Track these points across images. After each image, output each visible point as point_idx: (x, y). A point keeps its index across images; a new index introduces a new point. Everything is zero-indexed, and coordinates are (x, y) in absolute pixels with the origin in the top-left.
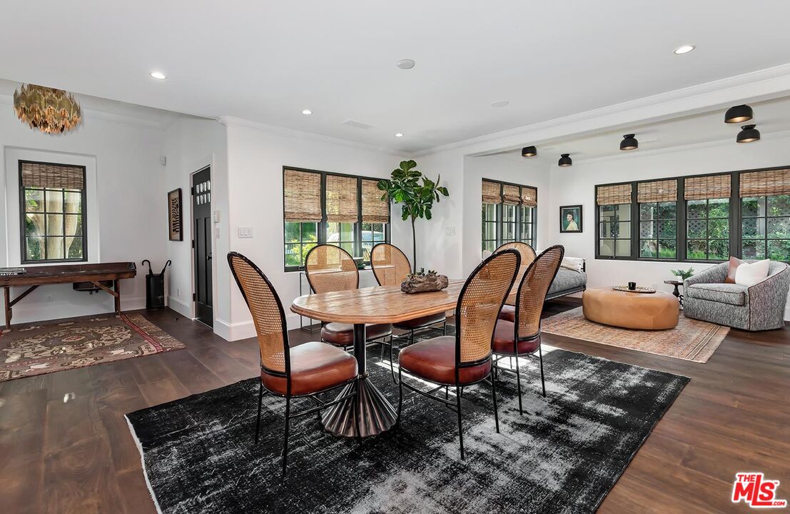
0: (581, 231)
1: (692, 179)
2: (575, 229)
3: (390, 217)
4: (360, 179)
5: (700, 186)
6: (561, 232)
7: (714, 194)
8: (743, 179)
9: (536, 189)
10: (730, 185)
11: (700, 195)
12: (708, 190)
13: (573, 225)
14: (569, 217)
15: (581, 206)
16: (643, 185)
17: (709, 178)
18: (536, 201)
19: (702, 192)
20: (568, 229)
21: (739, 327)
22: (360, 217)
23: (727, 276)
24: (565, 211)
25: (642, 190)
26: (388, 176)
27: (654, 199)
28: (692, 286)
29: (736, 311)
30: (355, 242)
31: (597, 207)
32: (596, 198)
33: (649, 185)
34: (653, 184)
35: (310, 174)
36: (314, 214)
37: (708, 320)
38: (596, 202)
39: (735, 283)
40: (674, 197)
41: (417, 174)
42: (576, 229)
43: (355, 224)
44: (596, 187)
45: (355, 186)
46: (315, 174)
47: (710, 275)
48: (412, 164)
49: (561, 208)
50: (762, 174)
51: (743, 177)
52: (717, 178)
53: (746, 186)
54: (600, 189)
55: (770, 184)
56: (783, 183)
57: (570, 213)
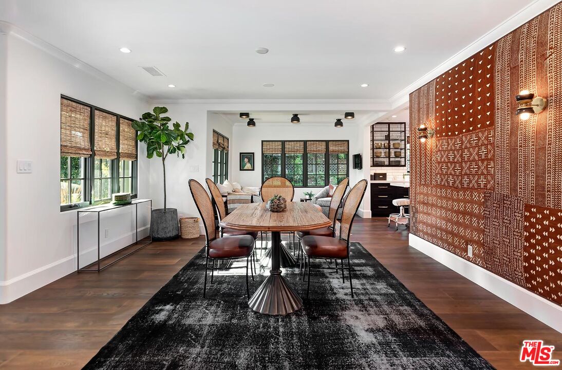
0: (253, 170)
1: (310, 142)
2: (250, 169)
3: (137, 155)
4: (119, 117)
6: (241, 170)
7: (319, 151)
8: (330, 145)
9: (228, 140)
10: (324, 148)
11: (313, 151)
12: (316, 149)
13: (248, 166)
14: (246, 160)
15: (253, 154)
16: (288, 143)
17: (317, 142)
18: (228, 148)
22: (118, 153)
23: (329, 194)
24: (243, 156)
25: (287, 146)
26: (137, 117)
28: (318, 200)
30: (112, 178)
32: (262, 149)
33: (290, 143)
34: (293, 143)
35: (82, 106)
36: (84, 149)
38: (263, 152)
40: (302, 151)
41: (169, 119)
43: (113, 161)
44: (262, 141)
45: (114, 124)
46: (86, 107)
47: (322, 194)
48: (164, 110)
49: (241, 153)
50: (337, 143)
51: (330, 143)
52: (320, 143)
53: (331, 148)
54: (264, 143)
55: (340, 148)
56: (344, 148)
57: (246, 158)
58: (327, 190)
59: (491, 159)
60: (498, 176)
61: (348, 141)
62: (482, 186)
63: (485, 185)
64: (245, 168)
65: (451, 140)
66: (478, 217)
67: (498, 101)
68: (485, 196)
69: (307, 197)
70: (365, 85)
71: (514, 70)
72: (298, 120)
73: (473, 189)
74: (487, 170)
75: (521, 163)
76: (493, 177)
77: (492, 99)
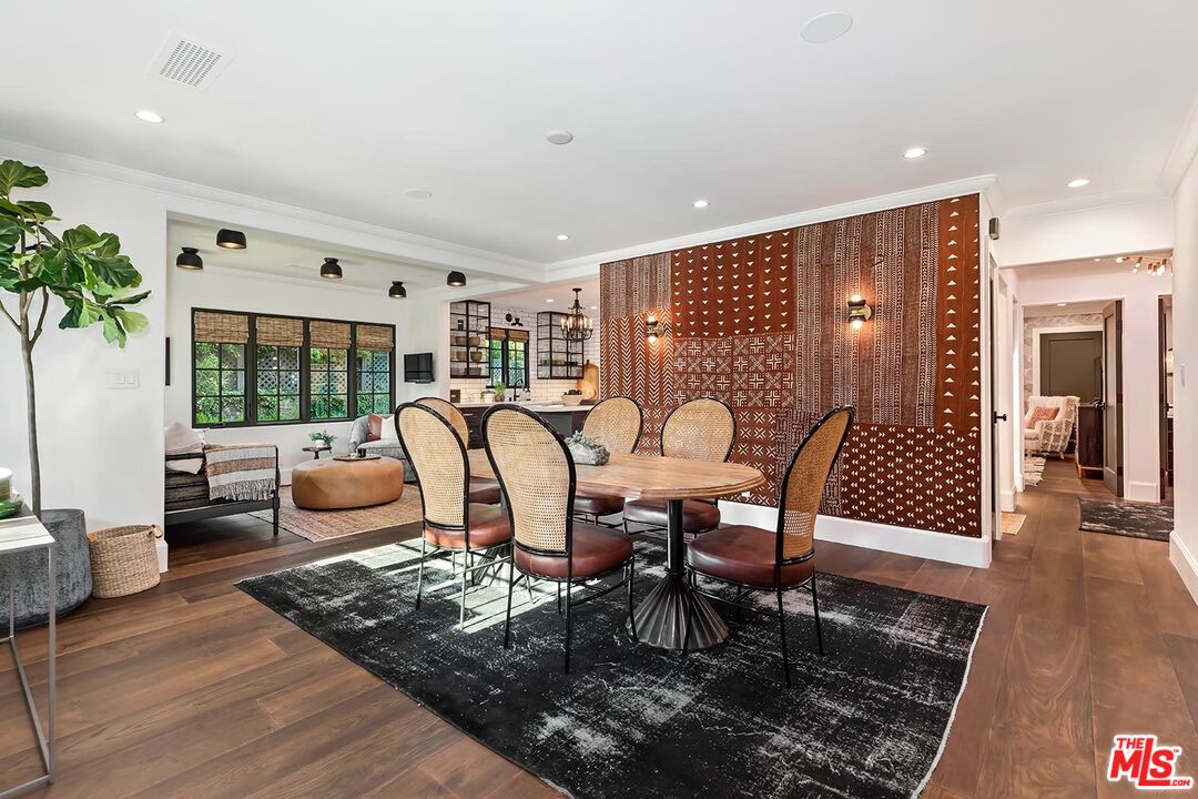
1: (317, 323)
5: (325, 332)
8: (359, 331)
10: (350, 336)
12: (331, 338)
16: (264, 320)
17: (333, 325)
23: (370, 433)
25: (262, 326)
33: (271, 321)
34: (276, 321)
39: (380, 439)
44: (194, 311)
50: (373, 328)
51: (359, 328)
52: (339, 325)
53: (361, 338)
55: (378, 340)
56: (385, 340)
58: (364, 426)
59: (788, 371)
60: (801, 392)
61: (394, 327)
62: (772, 404)
63: (779, 404)
65: (710, 342)
66: (765, 444)
67: (800, 302)
68: (777, 416)
69: (320, 444)
70: (562, 237)
71: (827, 268)
72: (338, 272)
73: (756, 407)
74: (781, 383)
75: (838, 379)
76: (792, 392)
77: (791, 296)
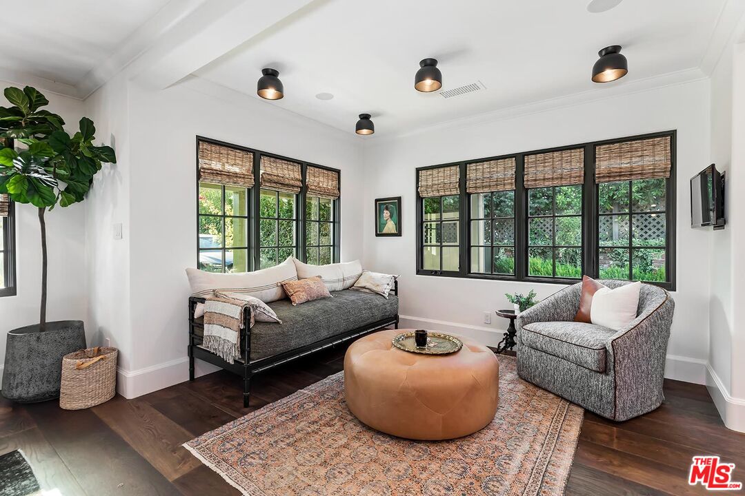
1: (533, 156)
3: (12, 204)
5: (544, 167)
6: (377, 235)
7: (561, 178)
8: (599, 155)
9: (338, 172)
10: (582, 165)
11: (544, 179)
12: (554, 172)
13: (390, 226)
14: (386, 214)
15: (399, 199)
16: (473, 166)
17: (556, 154)
18: (339, 189)
19: (547, 176)
20: (385, 231)
21: (598, 412)
23: (579, 308)
25: (472, 173)
27: (486, 187)
28: (528, 327)
29: (593, 382)
31: (419, 199)
32: (417, 188)
33: (480, 166)
34: (486, 165)
37: (549, 389)
38: (418, 193)
39: (590, 322)
40: (512, 184)
42: (394, 231)
44: (418, 170)
47: (556, 305)
49: (376, 200)
50: (625, 146)
51: (600, 151)
52: (566, 154)
53: (604, 165)
54: (422, 173)
55: (638, 161)
56: (655, 158)
57: (387, 209)
58: (575, 294)
61: (672, 134)
64: (384, 232)
